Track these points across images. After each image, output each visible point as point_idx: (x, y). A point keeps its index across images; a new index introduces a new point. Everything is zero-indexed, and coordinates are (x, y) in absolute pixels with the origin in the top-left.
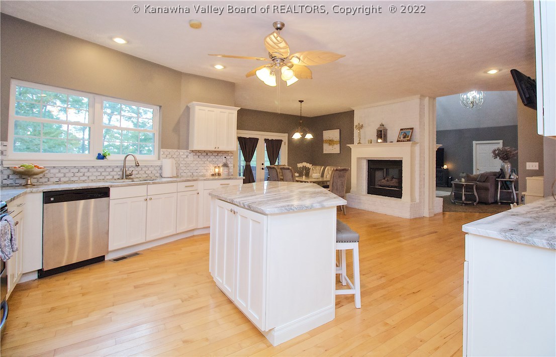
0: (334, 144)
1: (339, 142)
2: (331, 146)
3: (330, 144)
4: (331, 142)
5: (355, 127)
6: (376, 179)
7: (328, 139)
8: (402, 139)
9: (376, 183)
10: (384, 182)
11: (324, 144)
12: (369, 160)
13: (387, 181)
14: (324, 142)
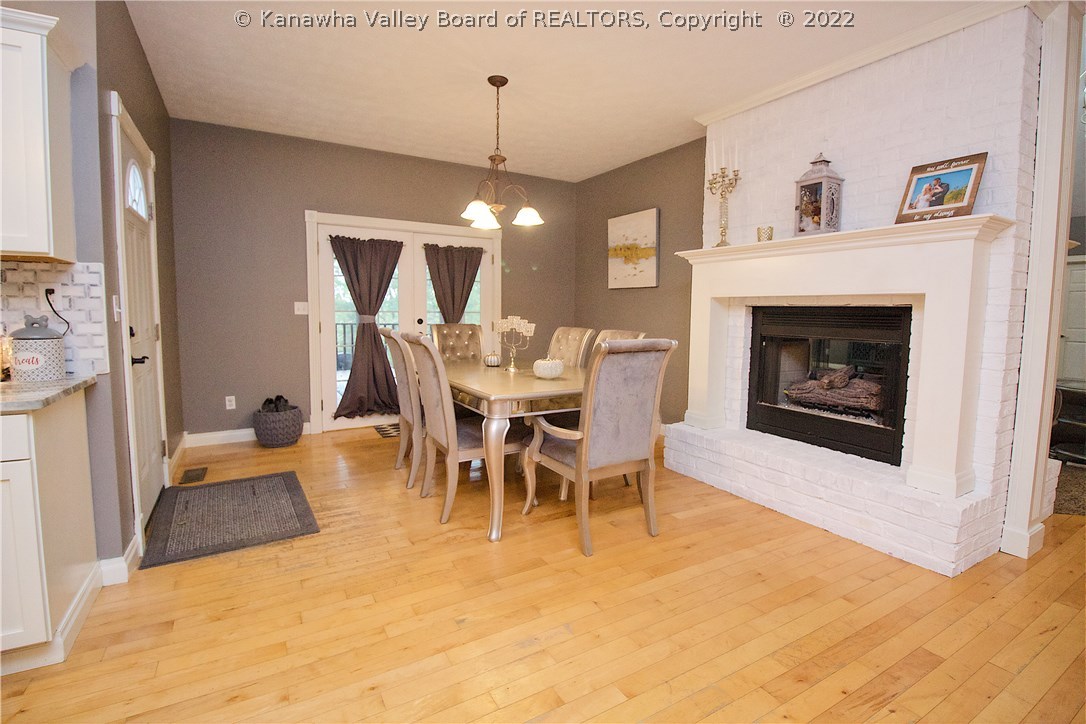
0: (638, 259)
1: (653, 252)
2: (631, 265)
3: (627, 259)
4: (630, 253)
5: (707, 185)
6: (782, 378)
7: (621, 242)
8: (922, 206)
9: (782, 391)
10: (814, 389)
11: (610, 261)
12: (755, 309)
13: (831, 386)
14: (610, 253)
